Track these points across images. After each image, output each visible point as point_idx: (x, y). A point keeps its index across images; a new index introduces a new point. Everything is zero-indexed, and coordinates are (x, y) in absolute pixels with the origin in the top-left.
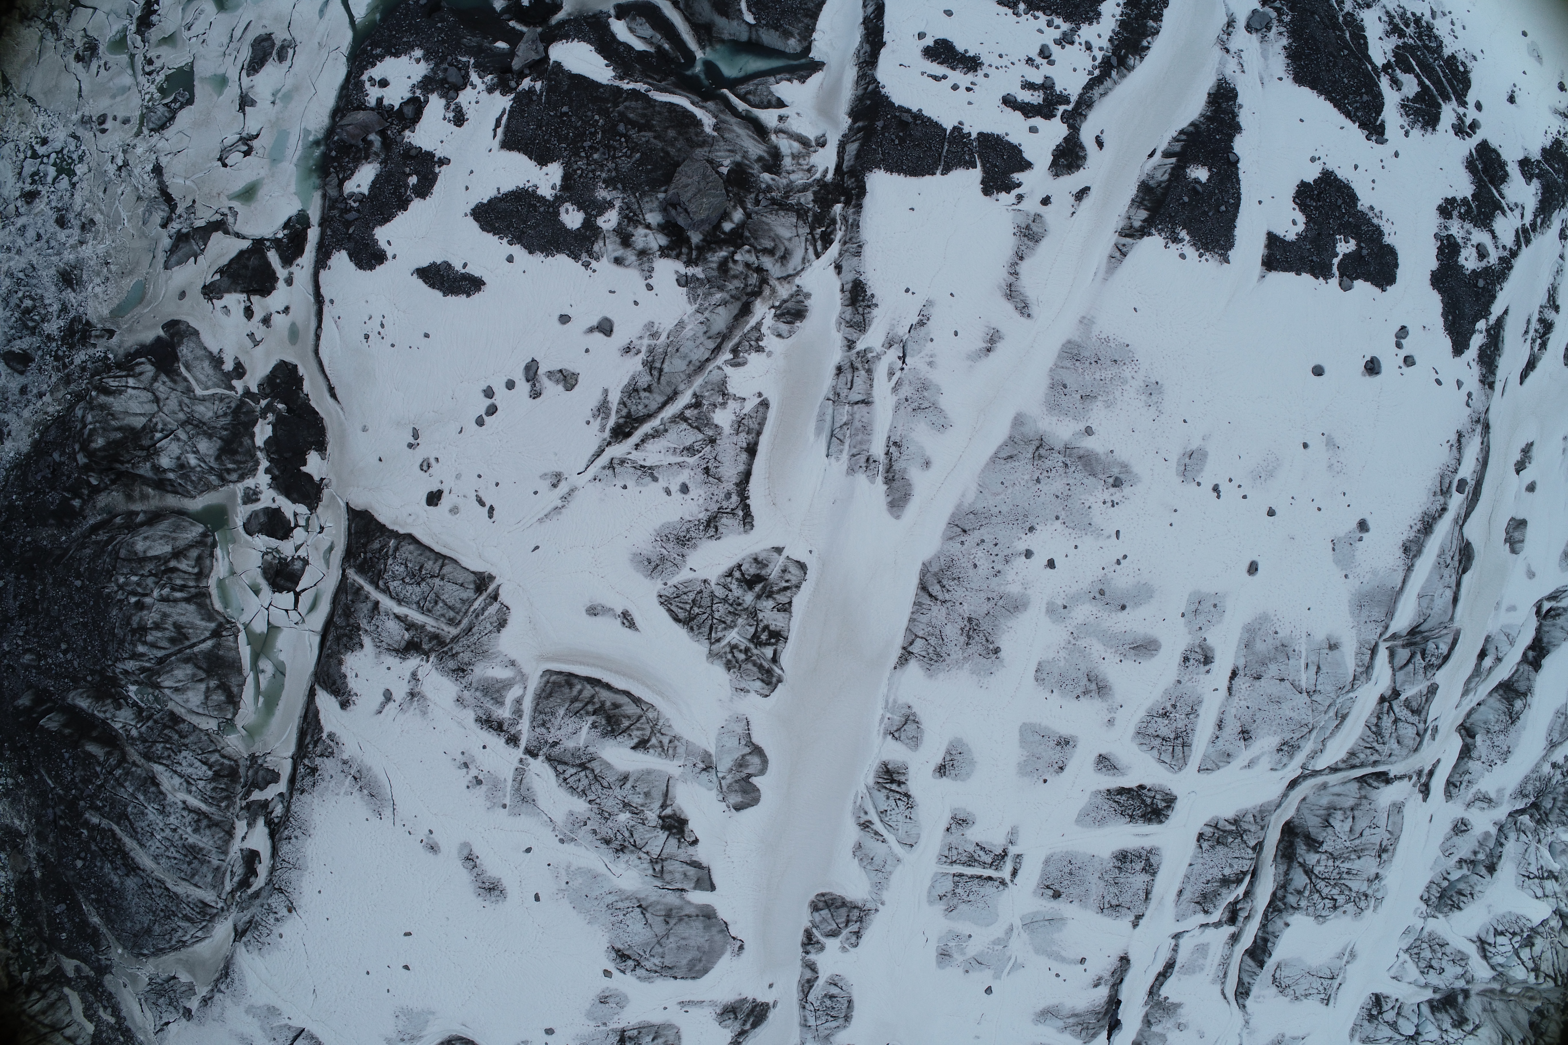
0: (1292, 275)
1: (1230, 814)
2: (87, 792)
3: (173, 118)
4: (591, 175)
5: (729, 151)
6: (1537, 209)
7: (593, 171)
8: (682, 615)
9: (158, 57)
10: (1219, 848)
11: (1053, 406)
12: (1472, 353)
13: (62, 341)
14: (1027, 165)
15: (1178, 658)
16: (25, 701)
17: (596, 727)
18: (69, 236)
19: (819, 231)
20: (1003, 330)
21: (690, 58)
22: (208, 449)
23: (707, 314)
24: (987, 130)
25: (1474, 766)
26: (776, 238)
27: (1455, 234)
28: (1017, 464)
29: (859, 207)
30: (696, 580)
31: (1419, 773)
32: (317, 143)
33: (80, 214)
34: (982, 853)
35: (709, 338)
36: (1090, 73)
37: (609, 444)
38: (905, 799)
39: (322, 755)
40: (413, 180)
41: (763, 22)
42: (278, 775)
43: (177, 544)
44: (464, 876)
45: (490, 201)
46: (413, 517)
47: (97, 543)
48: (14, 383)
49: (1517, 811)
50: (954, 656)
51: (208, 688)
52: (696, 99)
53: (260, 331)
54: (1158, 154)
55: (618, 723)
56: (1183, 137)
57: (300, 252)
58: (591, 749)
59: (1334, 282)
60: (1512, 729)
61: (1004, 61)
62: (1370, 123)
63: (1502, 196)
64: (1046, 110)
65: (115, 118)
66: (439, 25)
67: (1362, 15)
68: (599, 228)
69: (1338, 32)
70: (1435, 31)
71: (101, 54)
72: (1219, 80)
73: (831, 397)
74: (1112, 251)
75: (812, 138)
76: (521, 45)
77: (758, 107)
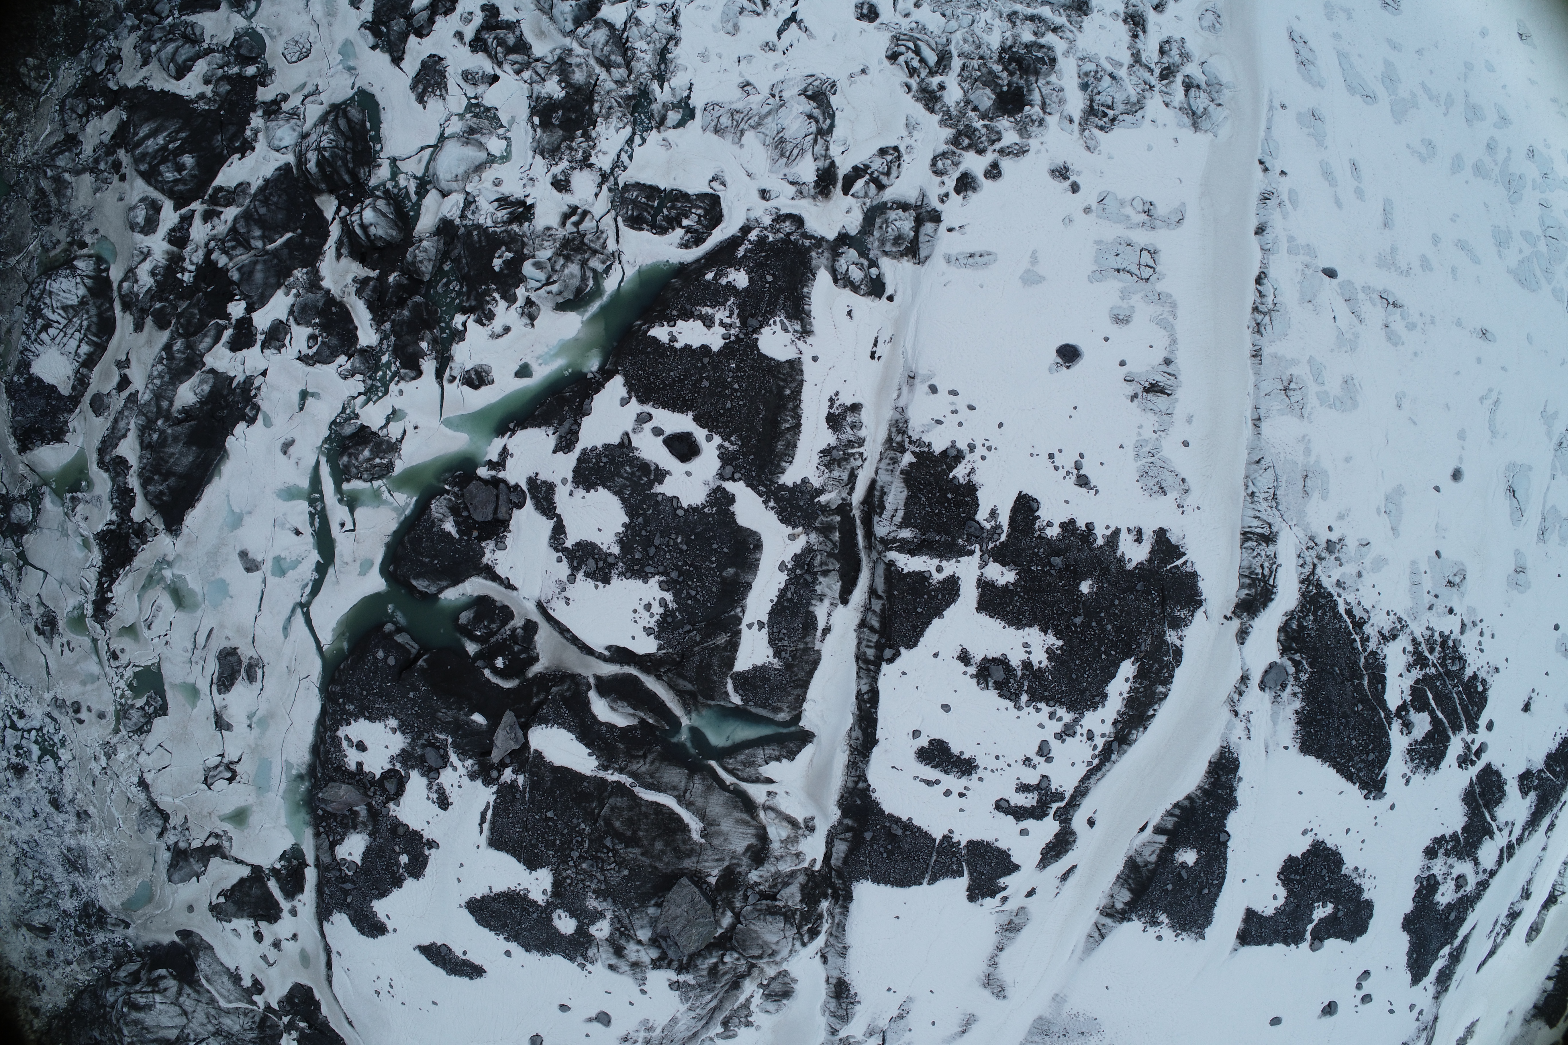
0: (1265, 946)
3: (149, 722)
4: (581, 885)
5: (717, 860)
6: (1527, 823)
7: (582, 881)
9: (122, 650)
12: (1430, 978)
13: (80, 917)
14: (1013, 868)
18: (67, 820)
19: (806, 928)
20: (979, 1014)
21: (676, 723)
23: (698, 1011)
24: (977, 838)
26: (764, 944)
27: (1437, 873)
29: (845, 910)
32: (300, 777)
33: (72, 801)
36: (1089, 763)
40: (404, 859)
41: (752, 702)
45: (483, 898)
48: (41, 946)
53: (272, 954)
54: (1150, 829)
57: (300, 889)
59: (1305, 946)
61: (1001, 763)
62: (1371, 778)
63: (1494, 818)
64: (1038, 811)
65: (89, 709)
66: (411, 695)
67: (1386, 650)
68: (592, 935)
69: (1356, 682)
70: (1461, 649)
71: (61, 631)
72: (1223, 747)
74: (1091, 930)
75: (801, 821)
76: (499, 731)
77: (746, 781)
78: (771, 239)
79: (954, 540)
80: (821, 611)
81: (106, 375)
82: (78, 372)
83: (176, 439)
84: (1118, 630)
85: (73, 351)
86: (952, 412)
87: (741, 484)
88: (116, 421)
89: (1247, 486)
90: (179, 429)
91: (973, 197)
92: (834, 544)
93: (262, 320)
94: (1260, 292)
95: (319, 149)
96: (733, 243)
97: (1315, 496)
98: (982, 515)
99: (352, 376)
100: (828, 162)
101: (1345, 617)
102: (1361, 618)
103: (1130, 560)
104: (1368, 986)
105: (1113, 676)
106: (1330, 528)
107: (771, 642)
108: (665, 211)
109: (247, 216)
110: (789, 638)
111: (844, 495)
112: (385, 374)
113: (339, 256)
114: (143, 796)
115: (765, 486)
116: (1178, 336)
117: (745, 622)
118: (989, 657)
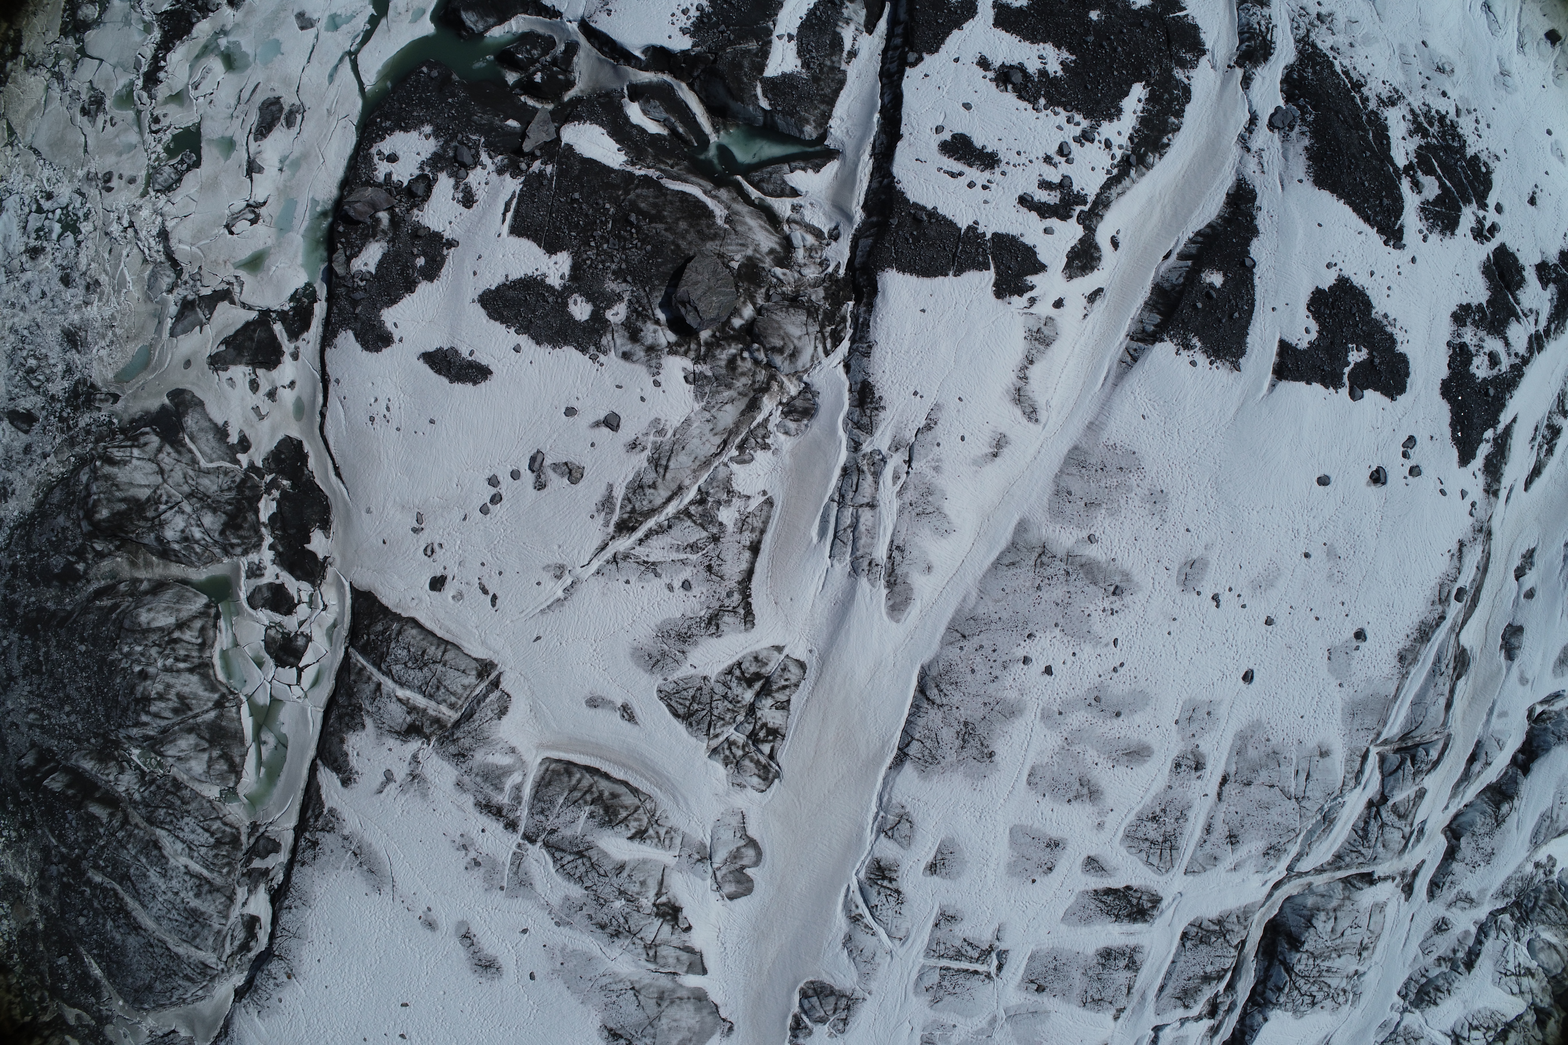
0: (1302, 384)
1: (1214, 914)
2: (90, 852)
3: (179, 180)
4: (601, 266)
5: (741, 245)
6: (1551, 315)
7: (603, 262)
8: (681, 711)
9: (165, 116)
10: (1201, 947)
11: (1056, 513)
12: (1478, 462)
13: (66, 402)
14: (1041, 268)
15: (1169, 764)
16: (29, 760)
17: (594, 817)
18: (74, 295)
19: (829, 329)
20: (1011, 435)
21: (704, 140)
22: (213, 523)
23: (713, 411)
24: (1002, 230)
25: (1456, 867)
26: (786, 337)
27: (1468, 342)
28: (1019, 571)
29: (870, 307)
30: (696, 676)
31: (1403, 875)
32: (324, 214)
33: (84, 274)
34: (969, 949)
35: (716, 434)
36: (1109, 172)
37: (613, 538)
38: (896, 895)
39: (323, 830)
40: (421, 261)
41: (779, 108)
42: (279, 845)
43: (181, 615)
44: (460, 953)
45: (498, 288)
46: (416, 601)
47: (101, 608)
48: (18, 442)
49: (1498, 910)
50: (949, 759)
51: (210, 758)
52: (709, 186)
53: (265, 406)
54: (1174, 256)
55: (616, 814)
56: (1200, 239)
57: (306, 326)
58: (589, 838)
59: (1344, 391)
60: (1498, 832)
61: (1023, 159)
62: (1389, 227)
63: (1517, 301)
64: (1061, 211)
65: (121, 177)
66: (450, 100)
67: (1386, 114)
68: (607, 321)
69: (1361, 132)
70: (1459, 129)
71: (107, 108)
72: (1239, 180)
73: (837, 498)
74: (1123, 355)
75: (826, 231)
76: (533, 126)
77: (771, 195)
80: (847, 34)
84: (1129, 55)
101: (1343, 76)
102: (1358, 80)
103: (1134, 2)
104: (1415, 455)
105: (1126, 94)
106: (1319, 4)
107: (800, 53)
110: (817, 51)
114: (160, 248)
117: (776, 33)
118: (1007, 64)
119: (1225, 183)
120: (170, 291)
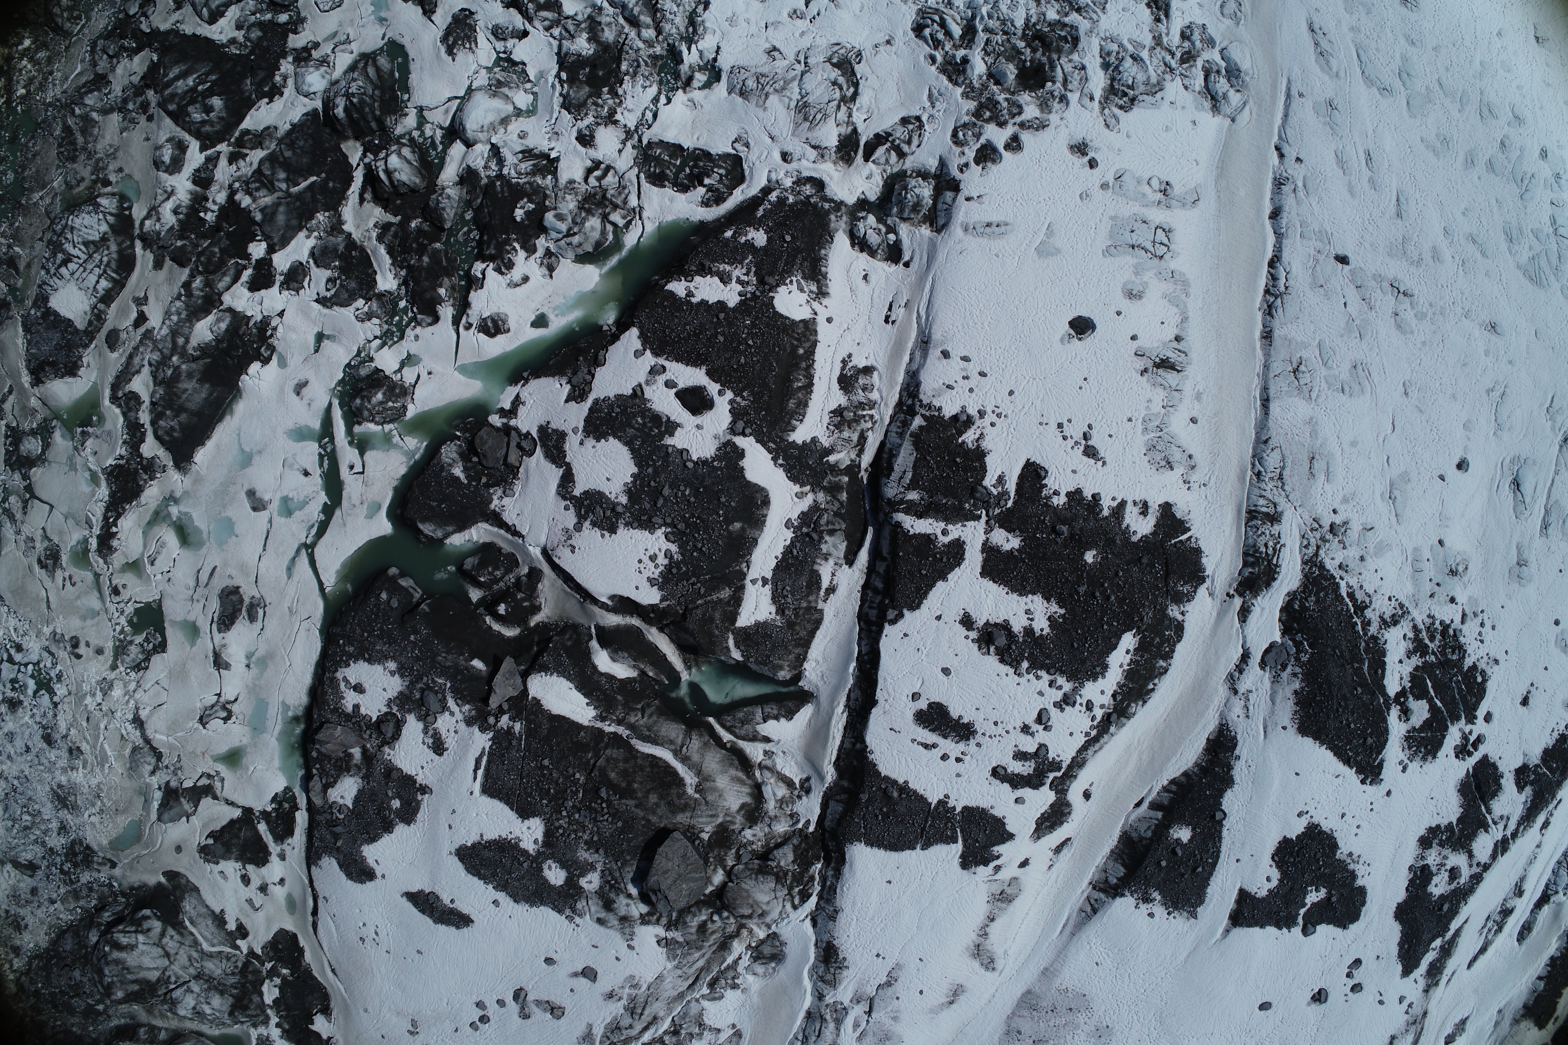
0: (1257, 929)
3: (147, 659)
4: (573, 836)
5: (711, 816)
6: (1522, 818)
7: (575, 831)
9: (124, 586)
12: (1421, 970)
13: (65, 857)
14: (1008, 837)
18: (59, 756)
19: (797, 890)
20: (967, 985)
21: (675, 679)
22: (222, 1005)
23: (685, 968)
24: (972, 804)
26: (754, 904)
27: (1431, 863)
29: (838, 874)
32: (296, 719)
33: (65, 737)
35: (686, 979)
36: (1087, 734)
40: (396, 804)
41: (752, 659)
45: (474, 845)
48: (26, 883)
53: (258, 898)
54: (1145, 805)
56: (1174, 788)
57: (290, 832)
59: (1297, 930)
61: (999, 730)
62: (1369, 765)
63: (1489, 811)
64: (1034, 780)
65: (88, 644)
66: (412, 638)
67: (1387, 636)
68: (581, 888)
69: (1356, 665)
70: (1461, 639)
71: (64, 565)
72: (1221, 725)
73: (800, 1038)
74: (1083, 904)
75: (797, 781)
76: (498, 677)
77: (743, 738)
78: (791, 201)
79: (961, 504)
80: (825, 571)
81: (123, 312)
82: (95, 307)
83: (190, 375)
84: (1121, 601)
85: (91, 286)
86: (964, 378)
87: (752, 439)
88: (131, 357)
89: (1253, 465)
90: (194, 366)
91: (993, 169)
92: (841, 503)
93: (282, 261)
94: (1272, 275)
95: (348, 96)
96: (754, 202)
97: (1321, 478)
98: (989, 481)
99: (369, 320)
100: (850, 128)
101: (1347, 600)
102: (1363, 602)
103: (1135, 532)
104: (1359, 976)
105: (1114, 647)
106: (1335, 511)
107: (775, 599)
108: (688, 170)
109: (272, 159)
110: (793, 595)
111: (853, 456)
112: (401, 319)
113: (362, 200)
114: (138, 733)
115: (775, 442)
116: (1190, 314)
117: (749, 577)
118: (992, 622)
119: (1208, 726)
120: (153, 773)
